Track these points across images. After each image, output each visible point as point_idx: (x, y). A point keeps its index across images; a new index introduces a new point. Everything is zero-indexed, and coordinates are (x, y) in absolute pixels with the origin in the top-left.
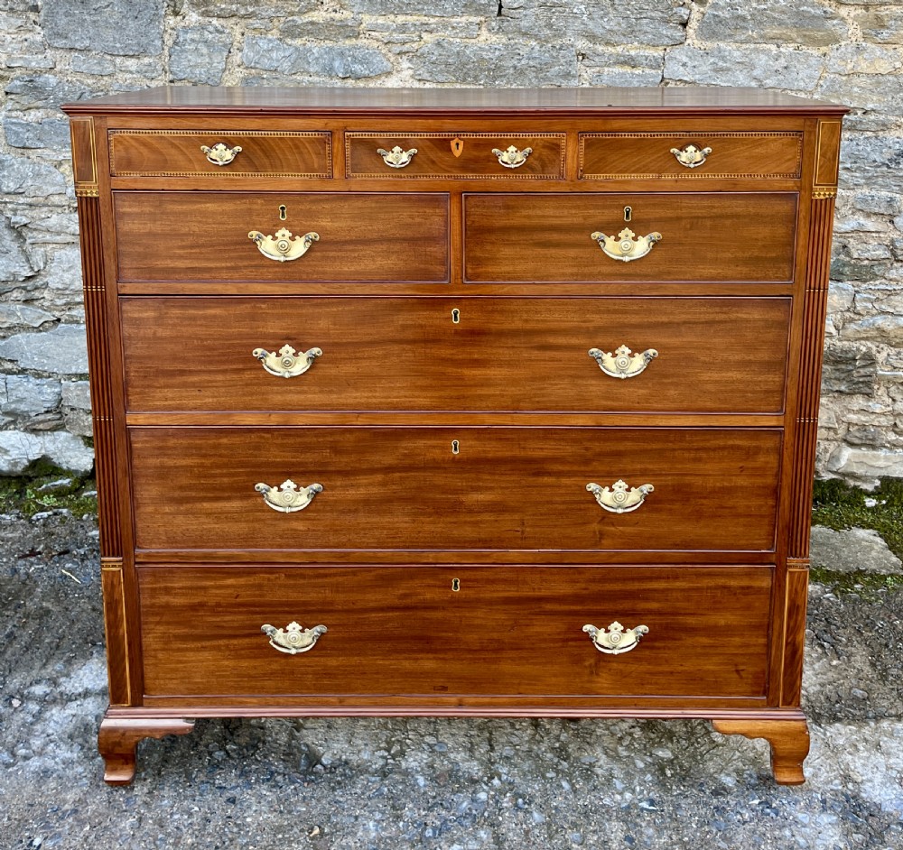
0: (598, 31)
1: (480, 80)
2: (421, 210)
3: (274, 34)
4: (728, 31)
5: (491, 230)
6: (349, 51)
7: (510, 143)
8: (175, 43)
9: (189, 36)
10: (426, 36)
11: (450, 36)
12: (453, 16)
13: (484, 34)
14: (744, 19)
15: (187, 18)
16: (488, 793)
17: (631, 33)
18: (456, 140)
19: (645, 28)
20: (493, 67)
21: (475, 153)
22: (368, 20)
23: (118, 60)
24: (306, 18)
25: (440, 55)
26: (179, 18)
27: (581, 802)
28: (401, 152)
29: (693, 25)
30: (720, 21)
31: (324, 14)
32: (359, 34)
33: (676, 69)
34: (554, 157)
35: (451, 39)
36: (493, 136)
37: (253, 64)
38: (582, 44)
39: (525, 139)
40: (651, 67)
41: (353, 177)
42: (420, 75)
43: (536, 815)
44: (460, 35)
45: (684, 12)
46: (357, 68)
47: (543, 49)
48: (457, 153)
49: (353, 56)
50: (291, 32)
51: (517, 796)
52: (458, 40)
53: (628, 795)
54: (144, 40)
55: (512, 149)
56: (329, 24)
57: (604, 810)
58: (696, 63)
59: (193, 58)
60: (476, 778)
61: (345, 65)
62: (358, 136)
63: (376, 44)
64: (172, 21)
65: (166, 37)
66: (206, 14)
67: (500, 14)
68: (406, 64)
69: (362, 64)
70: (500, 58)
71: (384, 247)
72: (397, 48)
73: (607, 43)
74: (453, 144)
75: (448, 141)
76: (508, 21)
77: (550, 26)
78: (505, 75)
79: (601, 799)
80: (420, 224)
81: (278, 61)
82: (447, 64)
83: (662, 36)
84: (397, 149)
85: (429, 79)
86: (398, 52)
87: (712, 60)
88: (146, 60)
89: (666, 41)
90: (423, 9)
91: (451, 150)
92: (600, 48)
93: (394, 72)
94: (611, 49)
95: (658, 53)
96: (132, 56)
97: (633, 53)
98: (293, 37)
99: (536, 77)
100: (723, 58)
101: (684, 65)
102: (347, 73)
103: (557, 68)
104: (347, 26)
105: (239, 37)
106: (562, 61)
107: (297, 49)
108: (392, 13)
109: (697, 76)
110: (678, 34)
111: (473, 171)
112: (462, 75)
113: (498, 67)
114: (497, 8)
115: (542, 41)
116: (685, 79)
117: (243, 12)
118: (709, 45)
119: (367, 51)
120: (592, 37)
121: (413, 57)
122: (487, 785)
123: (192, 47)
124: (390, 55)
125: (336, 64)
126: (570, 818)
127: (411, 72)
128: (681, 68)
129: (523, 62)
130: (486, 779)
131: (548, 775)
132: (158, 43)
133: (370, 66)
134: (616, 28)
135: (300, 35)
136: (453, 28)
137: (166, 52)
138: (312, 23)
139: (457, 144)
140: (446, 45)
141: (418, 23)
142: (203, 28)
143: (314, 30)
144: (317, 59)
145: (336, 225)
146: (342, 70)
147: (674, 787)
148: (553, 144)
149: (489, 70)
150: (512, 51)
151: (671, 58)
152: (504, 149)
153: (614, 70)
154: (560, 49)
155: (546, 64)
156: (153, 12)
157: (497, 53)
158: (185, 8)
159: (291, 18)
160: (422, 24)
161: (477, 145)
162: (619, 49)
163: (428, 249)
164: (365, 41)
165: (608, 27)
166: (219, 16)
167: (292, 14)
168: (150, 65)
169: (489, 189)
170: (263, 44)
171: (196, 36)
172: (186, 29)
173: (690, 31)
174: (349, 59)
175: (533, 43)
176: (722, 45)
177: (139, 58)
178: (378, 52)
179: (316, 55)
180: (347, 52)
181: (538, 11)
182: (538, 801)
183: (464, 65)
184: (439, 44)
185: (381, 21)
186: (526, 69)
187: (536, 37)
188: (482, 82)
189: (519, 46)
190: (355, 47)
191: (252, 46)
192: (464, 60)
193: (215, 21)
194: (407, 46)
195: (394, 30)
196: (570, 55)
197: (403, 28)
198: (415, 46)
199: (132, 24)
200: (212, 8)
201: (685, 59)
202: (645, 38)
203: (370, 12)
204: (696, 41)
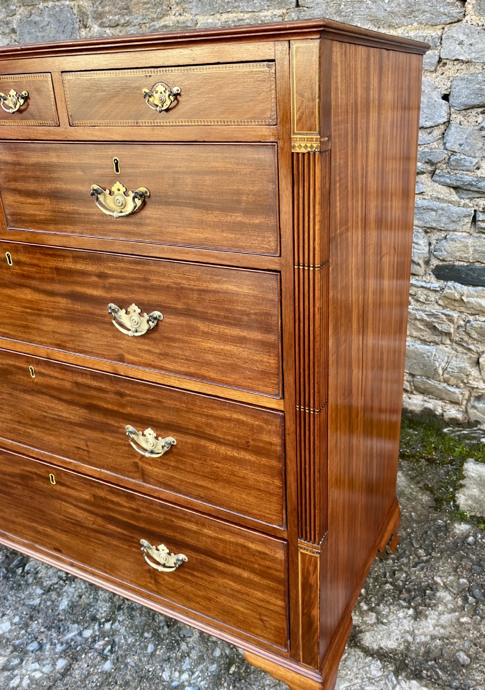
0: (381, 14)
12: (260, 11)
15: (92, 29)
16: (95, 632)
17: (410, 13)
19: (424, 7)
22: (201, 20)
24: (162, 23)
26: (88, 29)
27: (148, 667)
31: (173, 17)
33: (452, 48)
51: (111, 642)
53: (185, 676)
56: (176, 26)
64: (83, 32)
66: (102, 25)
67: (297, 5)
73: (390, 26)
76: (304, 11)
77: (339, 13)
79: (164, 671)
83: (440, 14)
89: (445, 19)
90: (239, 6)
95: (436, 32)
97: (412, 34)
101: (461, 43)
108: (218, 12)
109: (473, 55)
110: (455, 10)
116: (461, 58)
117: (123, 21)
128: (458, 47)
130: (104, 620)
131: (146, 635)
134: (396, 9)
141: (236, 19)
147: (226, 684)
151: (448, 38)
156: (71, 26)
158: (90, 22)
159: (152, 24)
162: (400, 31)
165: (389, 9)
166: (110, 27)
167: (153, 20)
173: (470, 5)
185: (210, 19)
193: (108, 31)
200: (104, 20)
201: (462, 37)
202: (422, 18)
203: (203, 13)
204: (474, 17)
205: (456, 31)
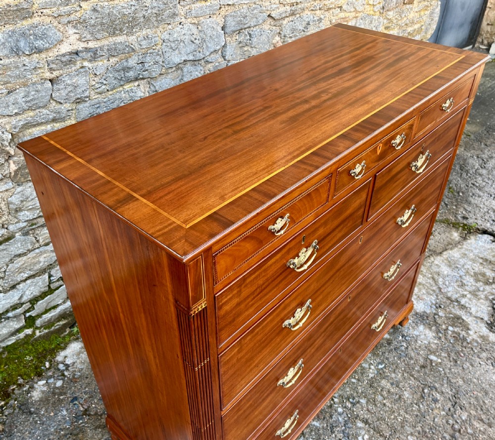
1: (124, 31)
6: (29, 30)
10: (84, 5)
16: (339, 407)
20: (131, 19)
25: (96, 18)
27: (365, 383)
32: (33, 13)
35: (102, 4)
42: (85, 37)
43: (361, 401)
46: (39, 43)
49: (34, 34)
51: (348, 399)
53: (372, 367)
57: (374, 380)
60: (329, 405)
61: (29, 43)
63: (48, 20)
68: (71, 31)
69: (42, 40)
70: (135, 12)
72: (65, 20)
78: (139, 24)
79: (368, 376)
82: (102, 24)
85: (91, 39)
86: (66, 22)
93: (64, 39)
99: (157, 21)
102: (32, 50)
103: (168, 11)
104: (23, 9)
112: (112, 30)
113: (134, 19)
119: (44, 27)
121: (76, 24)
122: (335, 404)
124: (60, 26)
125: (22, 44)
126: (371, 392)
127: (77, 36)
129: (149, 12)
130: (332, 402)
133: (48, 39)
140: (100, 9)
146: (28, 49)
149: (129, 22)
153: (197, 5)
155: (162, 10)
157: (133, 8)
164: (38, 18)
174: (31, 37)
178: (50, 25)
180: (27, 32)
182: (355, 394)
183: (113, 22)
184: (95, 10)
186: (151, 17)
188: (125, 33)
190: (33, 26)
192: (113, 19)
194: (72, 16)
195: (60, 5)
198: (78, 14)
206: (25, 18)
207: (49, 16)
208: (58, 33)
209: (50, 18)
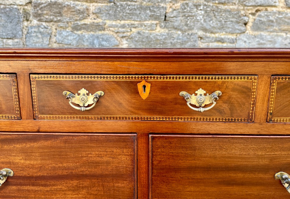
0: (208, 27)
2: (108, 150)
3: (69, 29)
4: (265, 27)
5: (177, 170)
7: (198, 86)
8: (28, 33)
9: (33, 30)
10: (133, 30)
11: (143, 29)
12: (145, 21)
13: (158, 28)
14: (272, 21)
15: (32, 22)
17: (222, 28)
18: (143, 83)
19: (229, 26)
20: (162, 43)
21: (163, 96)
22: (108, 23)
23: (5, 40)
24: (83, 22)
25: (139, 38)
26: (29, 22)
28: (88, 94)
29: (250, 24)
30: (262, 23)
31: (90, 20)
32: (105, 29)
33: (241, 44)
34: (244, 100)
35: (144, 31)
36: (182, 79)
37: (60, 42)
38: (201, 33)
39: (215, 82)
40: (231, 43)
41: (41, 118)
42: (131, 46)
44: (148, 29)
45: (246, 19)
46: (104, 43)
47: (184, 35)
48: (144, 95)
50: (76, 28)
52: (147, 31)
54: (15, 32)
55: (200, 91)
56: (92, 25)
58: (250, 41)
59: (36, 40)
61: (99, 42)
62: (43, 78)
63: (112, 33)
64: (26, 23)
65: (24, 30)
66: (40, 20)
67: (165, 20)
68: (125, 42)
69: (106, 42)
70: (165, 39)
71: (75, 183)
72: (121, 35)
73: (212, 33)
74: (140, 86)
75: (135, 84)
76: (169, 23)
77: (187, 25)
80: (108, 163)
81: (71, 40)
82: (142, 42)
83: (236, 29)
84: (83, 91)
87: (257, 40)
88: (16, 40)
89: (237, 31)
90: (132, 18)
91: (138, 93)
92: (208, 35)
93: (120, 45)
94: (213, 35)
95: (233, 37)
96: (10, 39)
97: (223, 37)
98: (77, 30)
100: (262, 39)
101: (245, 42)
102: (100, 45)
103: (190, 43)
104: (100, 25)
105: (54, 30)
106: (192, 40)
107: (79, 35)
108: (119, 20)
110: (243, 28)
111: (161, 113)
112: (148, 46)
113: (164, 43)
114: (164, 17)
115: (183, 32)
117: (55, 19)
118: (256, 33)
119: (108, 36)
120: (205, 30)
121: (128, 39)
123: (35, 34)
124: (118, 38)
125: (95, 41)
127: (127, 45)
129: (175, 41)
132: (20, 33)
133: (110, 42)
134: (216, 26)
135: (80, 30)
136: (145, 26)
137: (24, 36)
138: (85, 24)
139: (144, 87)
140: (142, 33)
141: (130, 24)
142: (39, 26)
143: (86, 27)
144: (87, 40)
145: (28, 162)
146: (98, 44)
148: (244, 87)
149: (160, 44)
150: (170, 36)
151: (239, 39)
152: (192, 91)
153: (214, 44)
154: (191, 35)
155: (185, 41)
156: (17, 20)
157: (164, 37)
158: (31, 18)
159: (76, 22)
160: (132, 24)
161: (164, 88)
162: (217, 35)
163: (116, 185)
164: (107, 32)
165: (212, 25)
166: (46, 21)
167: (76, 20)
168: (17, 42)
169: (177, 131)
170: (64, 33)
171: (36, 30)
172: (32, 27)
173: (248, 27)
174: (101, 39)
175: (179, 32)
176: (262, 33)
177: (13, 39)
178: (113, 36)
179: (87, 38)
180: (100, 37)
181: (182, 18)
183: (150, 42)
184: (139, 33)
185: (114, 23)
186: (176, 44)
187: (181, 30)
189: (173, 34)
190: (103, 35)
191: (60, 34)
192: (150, 40)
193: (44, 24)
194: (125, 34)
195: (120, 27)
196: (195, 37)
197: (123, 26)
198: (129, 34)
199: (9, 25)
200: (42, 18)
201: (245, 39)
202: (228, 30)
203: (109, 19)
204: (250, 32)
205: (243, 37)
206: (100, 30)
207: (113, 31)
208: (116, 41)
209: (114, 33)
